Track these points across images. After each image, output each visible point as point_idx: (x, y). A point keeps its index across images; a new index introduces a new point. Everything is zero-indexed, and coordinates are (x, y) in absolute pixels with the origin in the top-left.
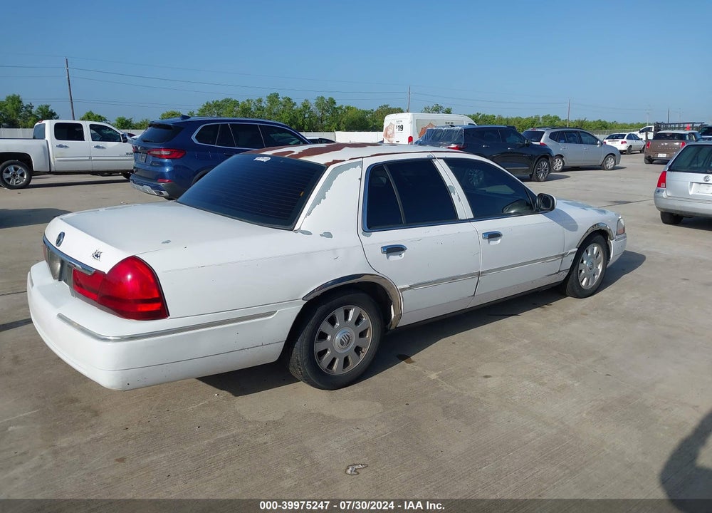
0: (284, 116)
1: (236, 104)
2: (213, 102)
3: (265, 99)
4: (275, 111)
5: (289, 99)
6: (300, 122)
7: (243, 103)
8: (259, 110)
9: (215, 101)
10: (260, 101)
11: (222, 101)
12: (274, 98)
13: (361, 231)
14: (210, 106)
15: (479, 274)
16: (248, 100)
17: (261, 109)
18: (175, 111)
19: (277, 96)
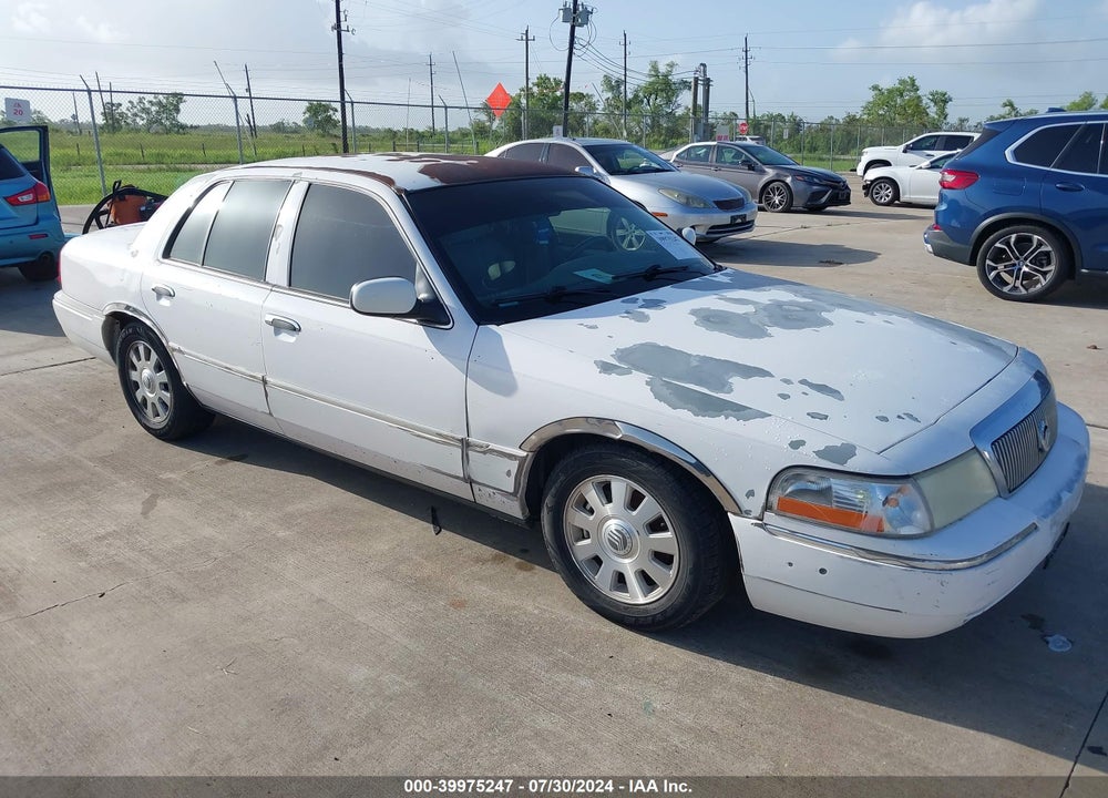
15: (264, 381)
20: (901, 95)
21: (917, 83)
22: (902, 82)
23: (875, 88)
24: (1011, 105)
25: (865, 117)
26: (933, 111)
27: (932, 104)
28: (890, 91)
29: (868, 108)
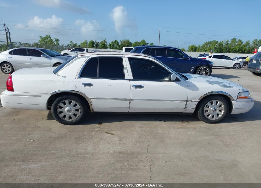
0: (236, 47)
1: (217, 42)
2: (208, 42)
3: (230, 41)
4: (233, 45)
5: (240, 41)
6: (244, 50)
7: (220, 42)
8: (226, 45)
9: (209, 41)
10: (228, 41)
11: (212, 41)
12: (234, 40)
13: (77, 77)
14: (207, 43)
15: (130, 100)
16: (223, 41)
17: (227, 44)
18: (194, 45)
19: (235, 39)
20: (47, 39)
21: (50, 36)
22: (47, 36)
23: (41, 37)
24: (72, 42)
25: (39, 43)
26: (55, 43)
27: (55, 41)
28: (44, 38)
29: (40, 41)
